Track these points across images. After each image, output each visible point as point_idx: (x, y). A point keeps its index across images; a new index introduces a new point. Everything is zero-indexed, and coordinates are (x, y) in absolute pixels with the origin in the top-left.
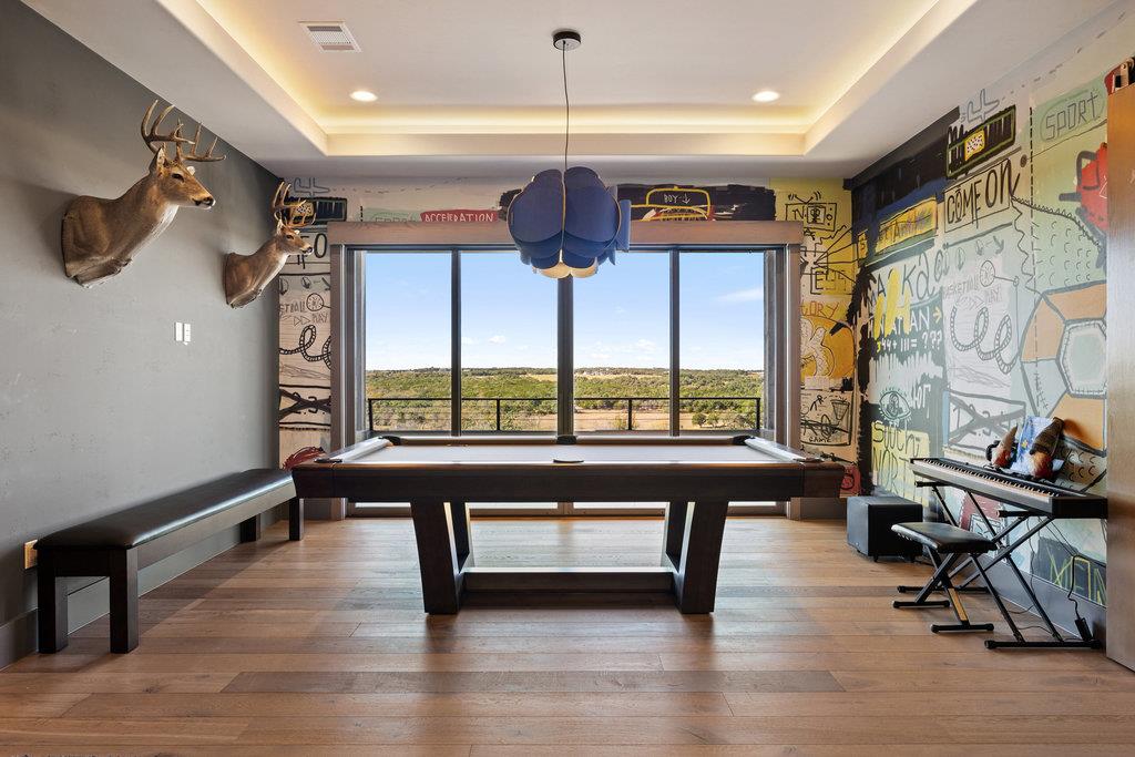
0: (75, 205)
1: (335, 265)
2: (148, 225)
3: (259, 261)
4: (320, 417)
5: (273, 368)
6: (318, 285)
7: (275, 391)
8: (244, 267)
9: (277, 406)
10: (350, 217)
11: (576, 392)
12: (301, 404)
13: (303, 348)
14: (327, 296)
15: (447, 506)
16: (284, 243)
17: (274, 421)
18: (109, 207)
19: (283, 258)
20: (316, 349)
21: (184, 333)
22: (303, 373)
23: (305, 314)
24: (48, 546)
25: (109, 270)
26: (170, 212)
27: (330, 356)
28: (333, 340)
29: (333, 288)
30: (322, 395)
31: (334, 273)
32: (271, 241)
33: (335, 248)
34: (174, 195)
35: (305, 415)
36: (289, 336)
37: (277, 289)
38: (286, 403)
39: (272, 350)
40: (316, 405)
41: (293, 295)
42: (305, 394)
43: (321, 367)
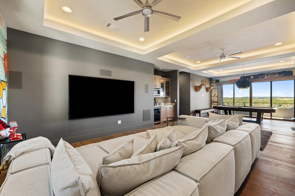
0: (196, 87)
1: (218, 87)
2: (202, 87)
3: (210, 88)
4: (216, 103)
5: (211, 98)
6: (216, 89)
7: (211, 101)
8: (208, 89)
9: (211, 102)
10: (220, 81)
11: (253, 101)
12: (214, 102)
13: (214, 96)
14: (217, 91)
15: (228, 111)
16: (212, 86)
17: (211, 104)
18: (199, 86)
19: (212, 87)
20: (216, 96)
21: (203, 95)
22: (214, 99)
23: (215, 92)
24: (195, 111)
25: (199, 91)
26: (203, 86)
27: (218, 97)
28: (218, 95)
29: (218, 89)
30: (217, 101)
31: (218, 88)
32: (211, 86)
33: (218, 85)
34: (203, 85)
35: (215, 103)
36: (213, 95)
37: (212, 90)
38: (212, 102)
39: (211, 96)
40: (216, 102)
41: (213, 90)
42: (215, 101)
43: (216, 98)
